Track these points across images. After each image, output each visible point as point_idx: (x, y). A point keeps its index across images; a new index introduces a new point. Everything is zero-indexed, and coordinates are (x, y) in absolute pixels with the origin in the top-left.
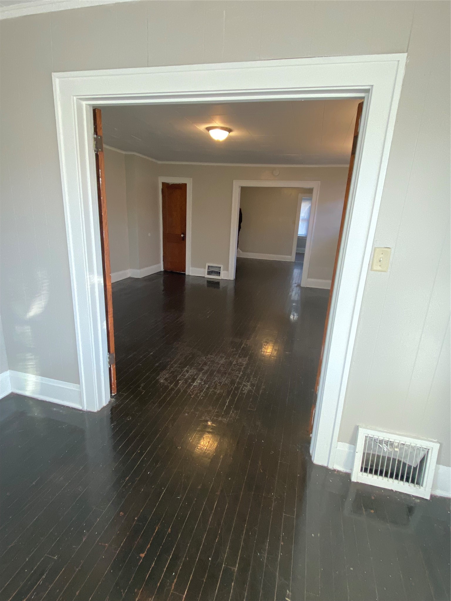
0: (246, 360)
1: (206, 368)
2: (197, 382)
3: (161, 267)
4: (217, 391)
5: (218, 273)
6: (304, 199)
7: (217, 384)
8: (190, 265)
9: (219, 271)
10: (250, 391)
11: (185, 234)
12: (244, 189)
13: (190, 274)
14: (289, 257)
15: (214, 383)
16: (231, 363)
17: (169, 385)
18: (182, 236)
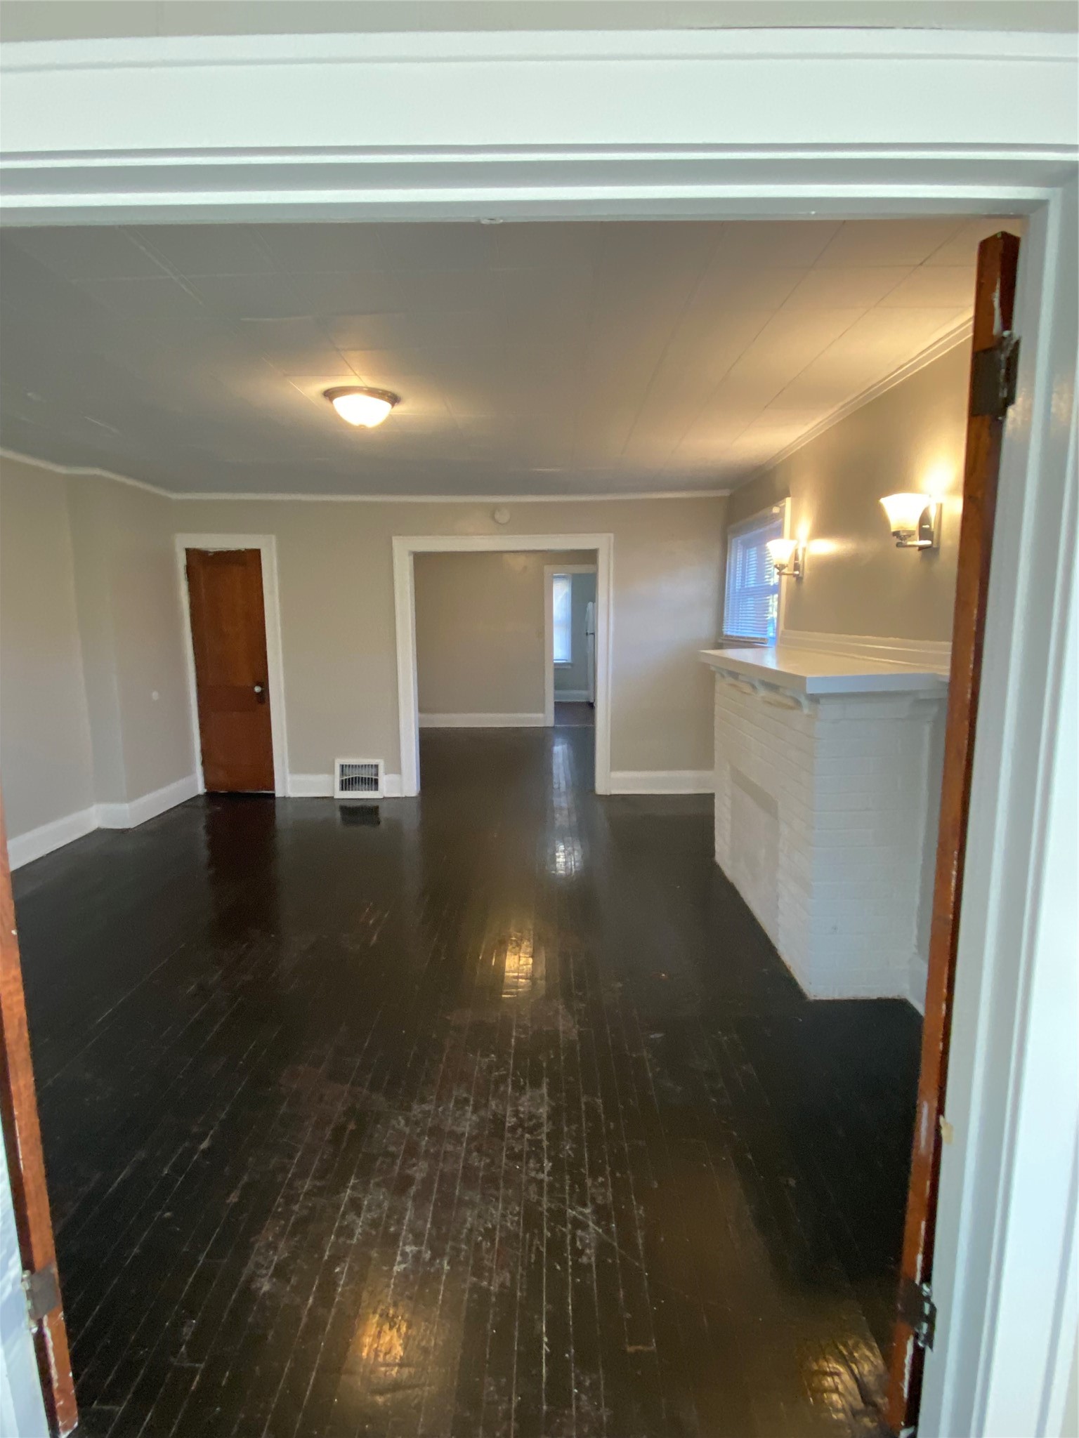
0: (542, 1097)
1: (419, 1171)
2: (404, 1254)
3: (197, 785)
4: (490, 1284)
5: (373, 783)
6: (559, 577)
7: (478, 1245)
8: (288, 770)
9: (374, 777)
10: (603, 1248)
11: (264, 683)
12: (420, 560)
13: (292, 794)
14: (541, 715)
15: (468, 1240)
16: (498, 1121)
17: (298, 1300)
18: (257, 689)
